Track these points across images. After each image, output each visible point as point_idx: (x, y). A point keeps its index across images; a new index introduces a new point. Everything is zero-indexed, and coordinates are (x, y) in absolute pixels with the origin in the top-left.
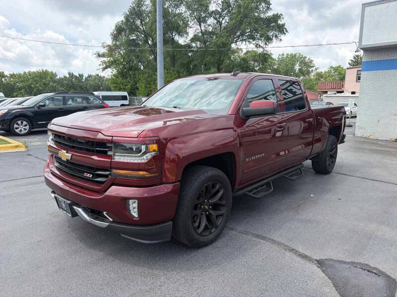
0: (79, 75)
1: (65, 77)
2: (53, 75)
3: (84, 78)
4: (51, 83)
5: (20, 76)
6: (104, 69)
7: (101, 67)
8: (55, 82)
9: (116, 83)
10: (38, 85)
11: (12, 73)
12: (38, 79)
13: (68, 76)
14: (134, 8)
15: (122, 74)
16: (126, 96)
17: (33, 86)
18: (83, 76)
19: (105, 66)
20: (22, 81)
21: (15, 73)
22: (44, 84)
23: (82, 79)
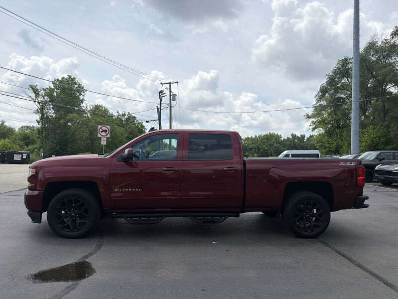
0: (301, 136)
1: (288, 138)
2: (279, 137)
3: (306, 138)
4: (275, 144)
5: (251, 139)
6: (314, 129)
7: (311, 127)
8: (279, 143)
9: (322, 142)
10: (264, 146)
11: (247, 137)
12: (265, 141)
13: (291, 137)
14: (339, 68)
15: (329, 133)
16: (318, 154)
17: (260, 146)
18: (304, 136)
19: (314, 126)
20: (253, 143)
21: (249, 137)
22: (270, 145)
23: (304, 139)
